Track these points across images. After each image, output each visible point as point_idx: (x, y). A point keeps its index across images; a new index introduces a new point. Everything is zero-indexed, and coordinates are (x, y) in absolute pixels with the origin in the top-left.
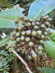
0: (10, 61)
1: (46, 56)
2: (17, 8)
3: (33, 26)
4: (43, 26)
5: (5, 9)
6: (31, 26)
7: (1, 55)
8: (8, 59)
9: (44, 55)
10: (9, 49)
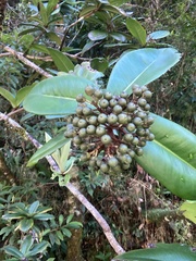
0: (59, 243)
1: (189, 235)
2: (84, 71)
3: (113, 107)
4: (132, 105)
5: (54, 72)
6: (109, 105)
7: (29, 218)
8: (51, 236)
9: (180, 232)
10: (60, 179)
